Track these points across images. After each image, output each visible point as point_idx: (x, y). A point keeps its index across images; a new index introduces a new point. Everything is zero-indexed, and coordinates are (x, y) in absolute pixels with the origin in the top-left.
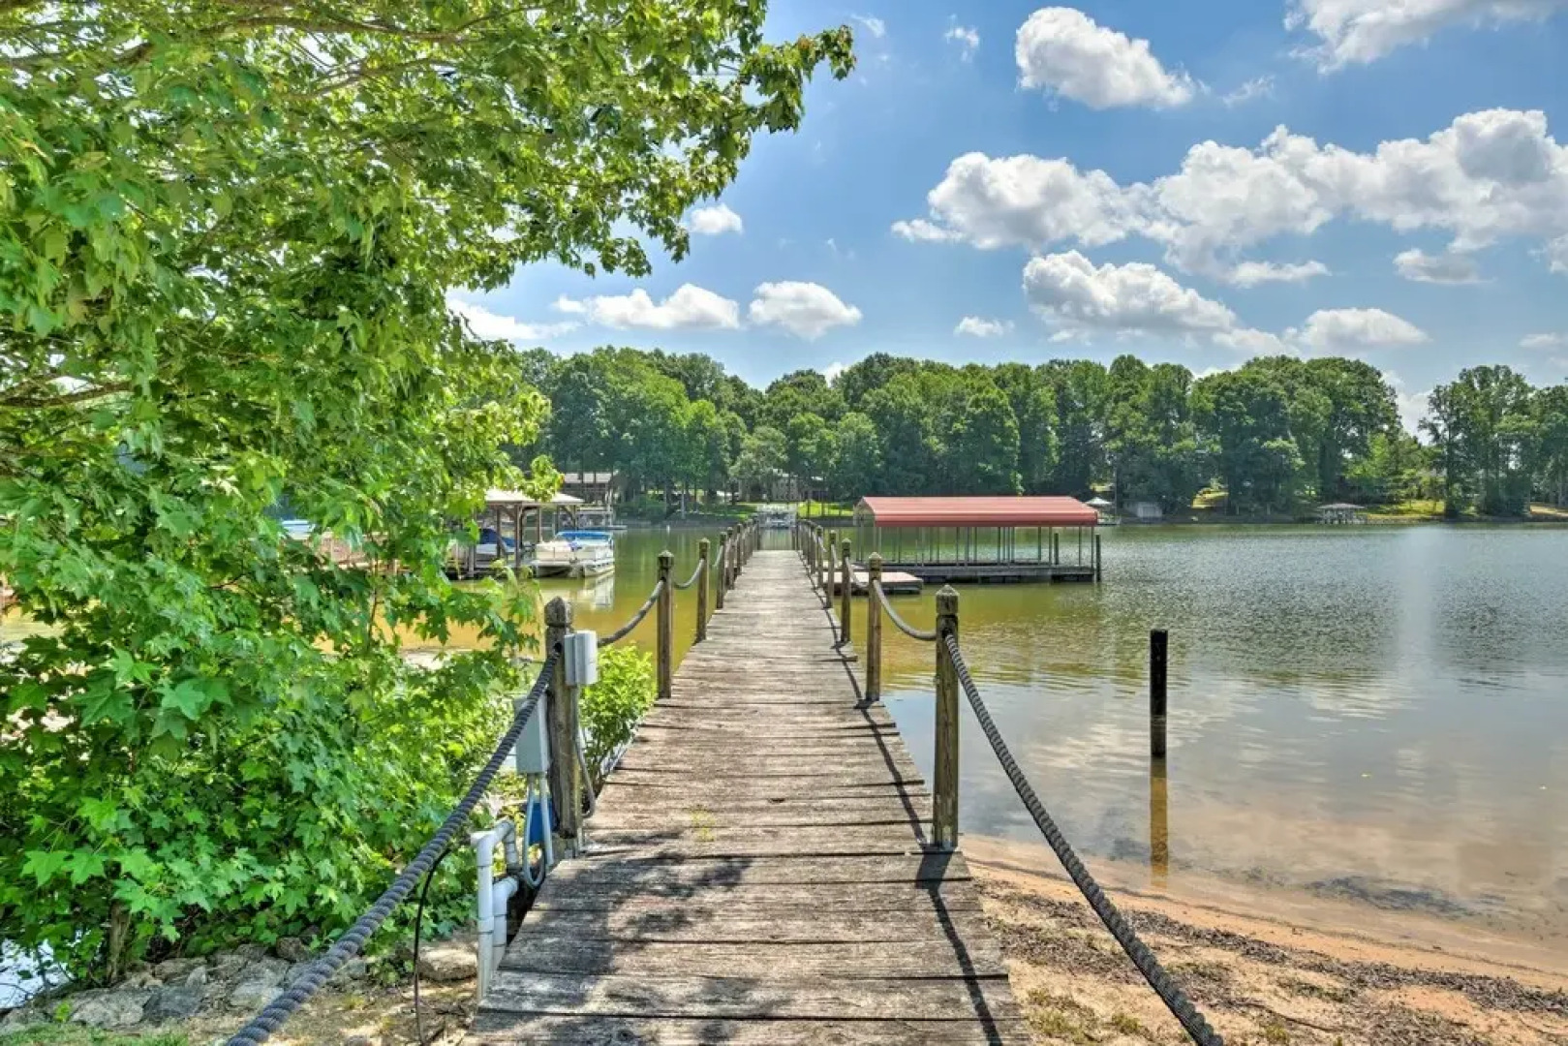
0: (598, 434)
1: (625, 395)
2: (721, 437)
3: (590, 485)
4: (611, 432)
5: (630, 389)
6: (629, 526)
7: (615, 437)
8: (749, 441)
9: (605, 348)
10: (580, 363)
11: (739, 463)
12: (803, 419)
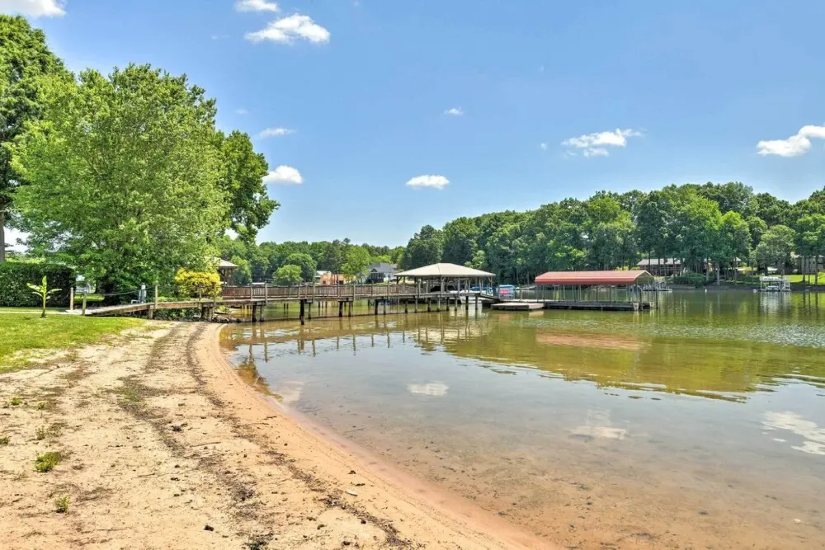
0: (662, 237)
1: (679, 213)
2: (745, 234)
3: (671, 266)
4: (669, 235)
5: (683, 208)
6: (674, 289)
7: (672, 237)
8: (767, 235)
9: (670, 186)
10: (654, 197)
11: (757, 250)
12: (809, 218)
